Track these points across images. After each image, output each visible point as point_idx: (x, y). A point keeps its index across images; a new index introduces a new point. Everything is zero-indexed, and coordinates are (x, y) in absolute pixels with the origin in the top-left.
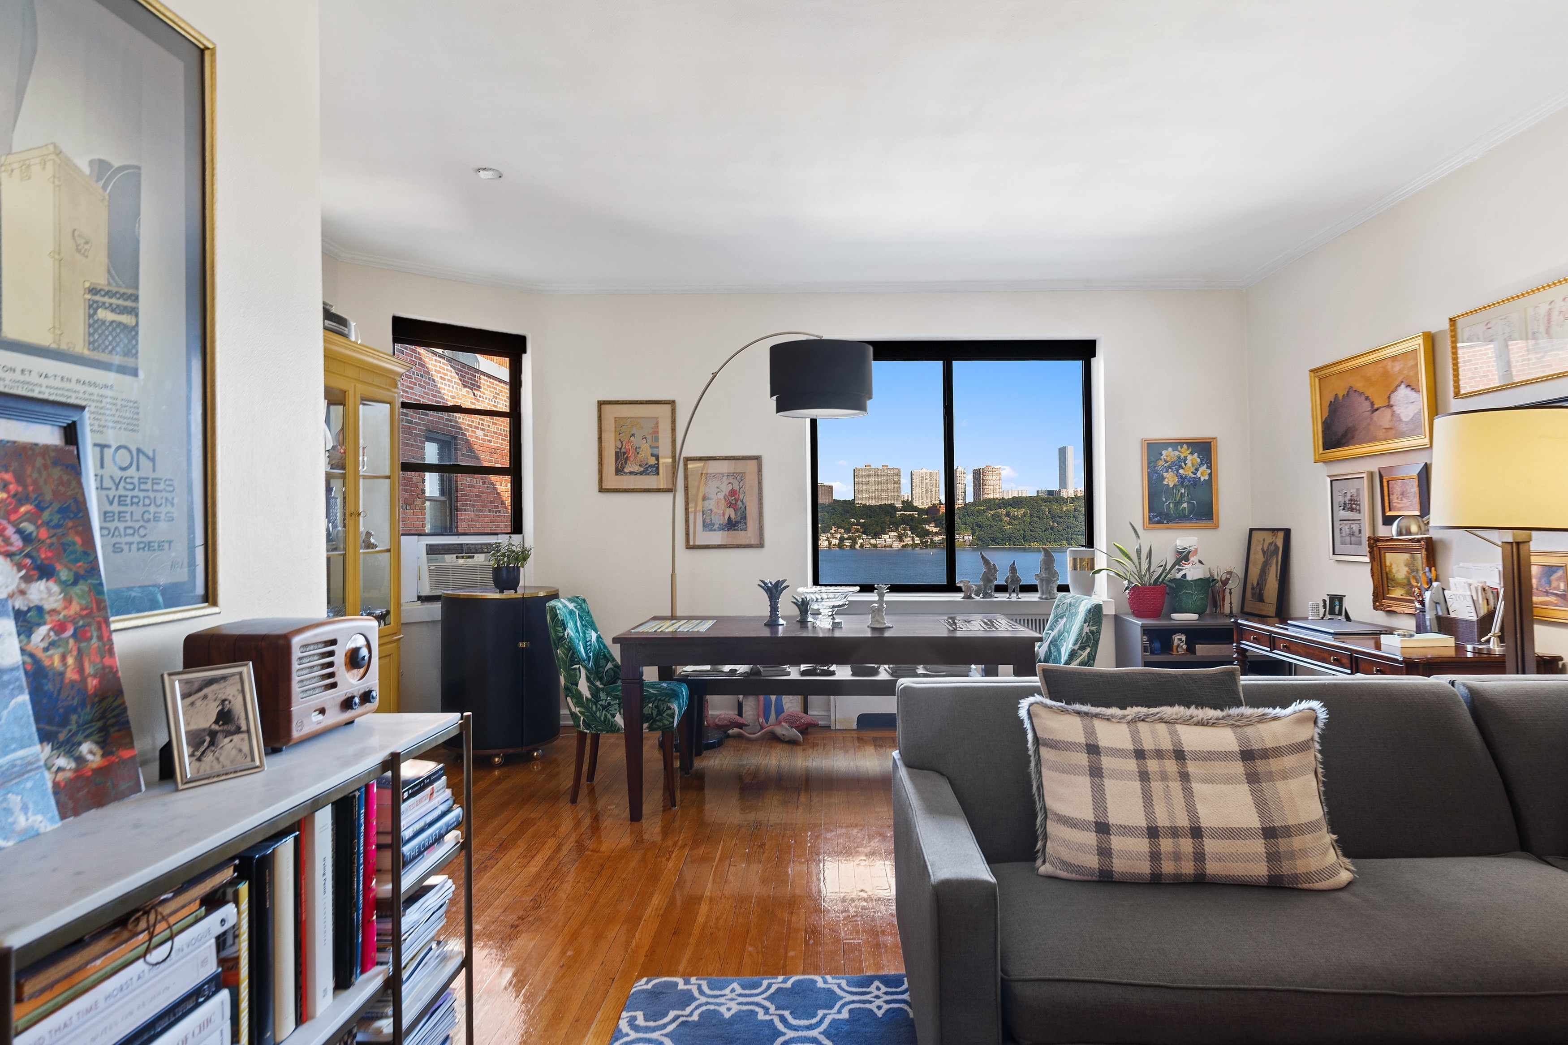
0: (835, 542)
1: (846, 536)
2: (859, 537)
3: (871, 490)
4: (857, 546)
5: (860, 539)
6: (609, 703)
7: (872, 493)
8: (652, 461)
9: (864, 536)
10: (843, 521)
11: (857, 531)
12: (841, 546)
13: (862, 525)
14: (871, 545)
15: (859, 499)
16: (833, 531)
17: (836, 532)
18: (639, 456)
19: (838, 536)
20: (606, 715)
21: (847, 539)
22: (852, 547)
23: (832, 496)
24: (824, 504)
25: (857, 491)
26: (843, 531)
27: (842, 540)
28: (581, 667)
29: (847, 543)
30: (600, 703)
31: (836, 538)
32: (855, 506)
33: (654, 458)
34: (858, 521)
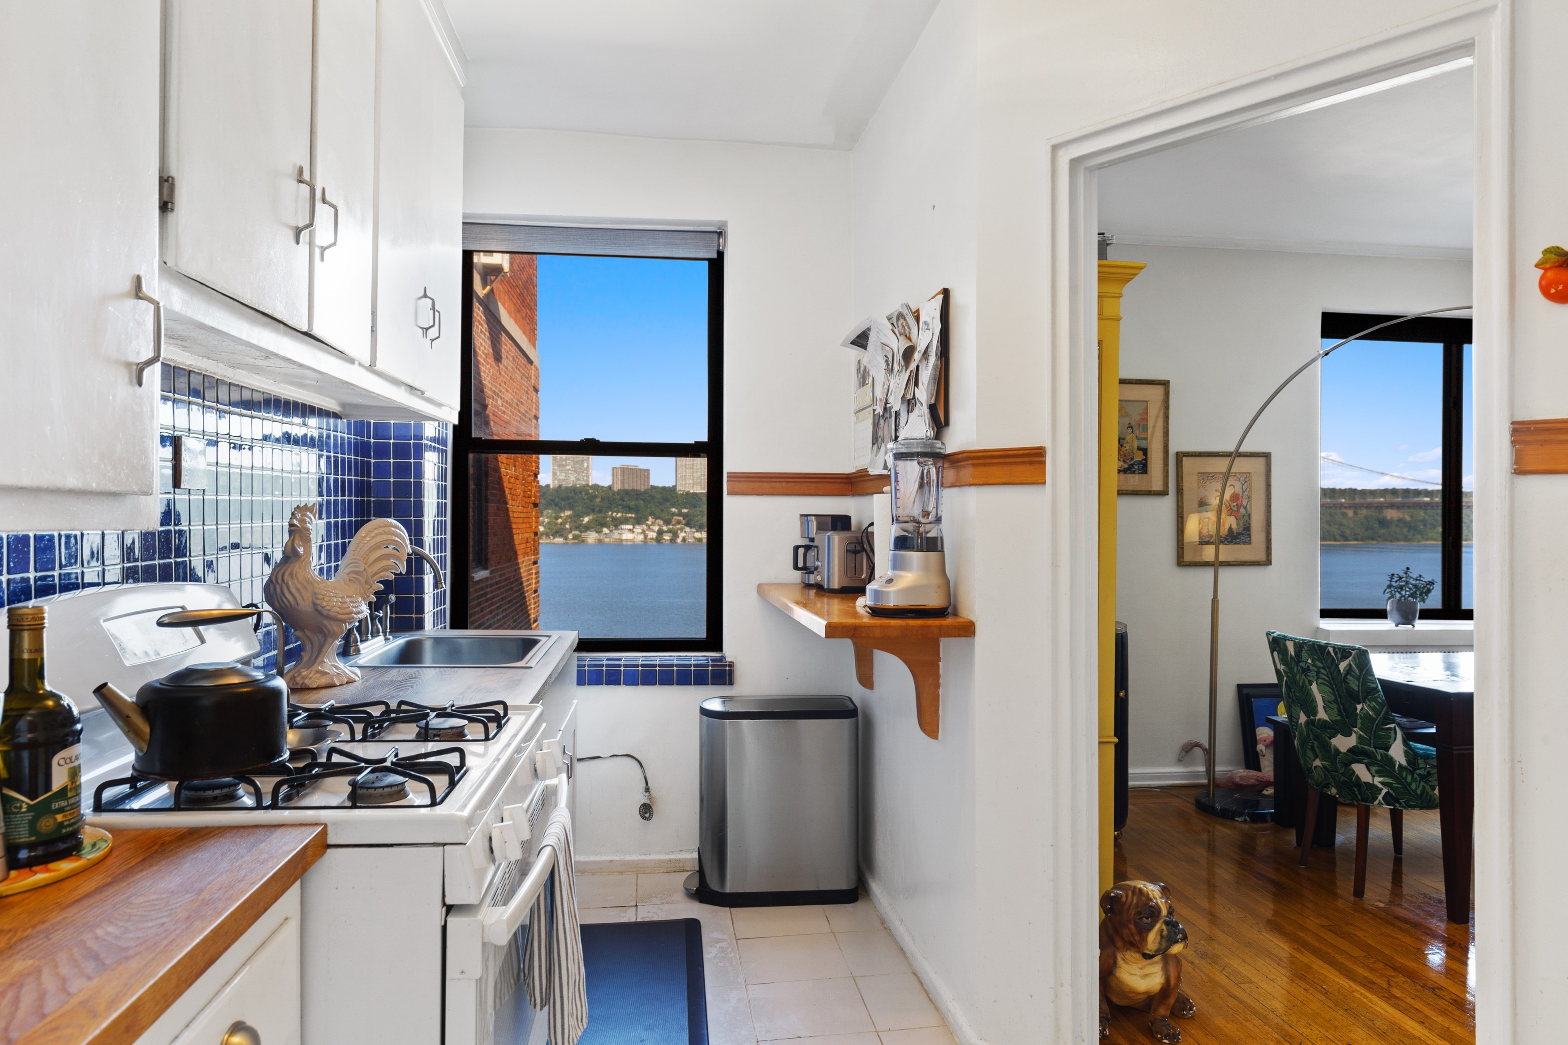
0: (652, 535)
1: (665, 528)
2: (681, 530)
3: (695, 475)
4: (679, 540)
5: (682, 532)
6: (1429, 772)
7: (697, 478)
8: (1139, 457)
9: (687, 529)
10: (662, 511)
11: (679, 522)
12: (659, 539)
13: (685, 516)
14: (696, 539)
15: (682, 485)
16: (649, 523)
17: (653, 524)
18: (1123, 449)
19: (656, 528)
20: (1424, 787)
21: (666, 532)
22: (673, 541)
23: (648, 482)
24: (640, 491)
25: (679, 476)
26: (661, 522)
27: (660, 533)
28: (1397, 727)
29: (667, 537)
30: (1418, 772)
31: (653, 531)
32: (676, 493)
33: (1141, 453)
34: (680, 511)
